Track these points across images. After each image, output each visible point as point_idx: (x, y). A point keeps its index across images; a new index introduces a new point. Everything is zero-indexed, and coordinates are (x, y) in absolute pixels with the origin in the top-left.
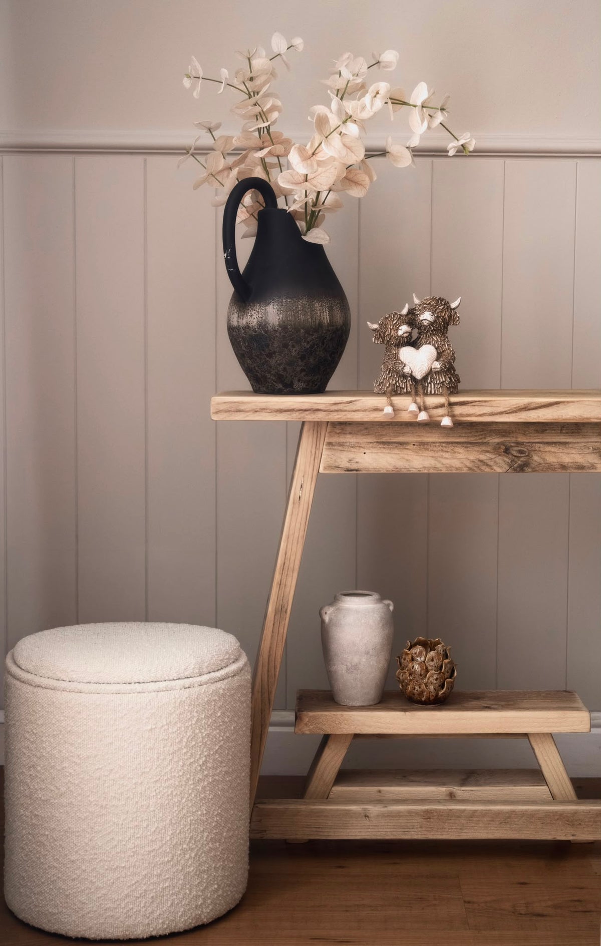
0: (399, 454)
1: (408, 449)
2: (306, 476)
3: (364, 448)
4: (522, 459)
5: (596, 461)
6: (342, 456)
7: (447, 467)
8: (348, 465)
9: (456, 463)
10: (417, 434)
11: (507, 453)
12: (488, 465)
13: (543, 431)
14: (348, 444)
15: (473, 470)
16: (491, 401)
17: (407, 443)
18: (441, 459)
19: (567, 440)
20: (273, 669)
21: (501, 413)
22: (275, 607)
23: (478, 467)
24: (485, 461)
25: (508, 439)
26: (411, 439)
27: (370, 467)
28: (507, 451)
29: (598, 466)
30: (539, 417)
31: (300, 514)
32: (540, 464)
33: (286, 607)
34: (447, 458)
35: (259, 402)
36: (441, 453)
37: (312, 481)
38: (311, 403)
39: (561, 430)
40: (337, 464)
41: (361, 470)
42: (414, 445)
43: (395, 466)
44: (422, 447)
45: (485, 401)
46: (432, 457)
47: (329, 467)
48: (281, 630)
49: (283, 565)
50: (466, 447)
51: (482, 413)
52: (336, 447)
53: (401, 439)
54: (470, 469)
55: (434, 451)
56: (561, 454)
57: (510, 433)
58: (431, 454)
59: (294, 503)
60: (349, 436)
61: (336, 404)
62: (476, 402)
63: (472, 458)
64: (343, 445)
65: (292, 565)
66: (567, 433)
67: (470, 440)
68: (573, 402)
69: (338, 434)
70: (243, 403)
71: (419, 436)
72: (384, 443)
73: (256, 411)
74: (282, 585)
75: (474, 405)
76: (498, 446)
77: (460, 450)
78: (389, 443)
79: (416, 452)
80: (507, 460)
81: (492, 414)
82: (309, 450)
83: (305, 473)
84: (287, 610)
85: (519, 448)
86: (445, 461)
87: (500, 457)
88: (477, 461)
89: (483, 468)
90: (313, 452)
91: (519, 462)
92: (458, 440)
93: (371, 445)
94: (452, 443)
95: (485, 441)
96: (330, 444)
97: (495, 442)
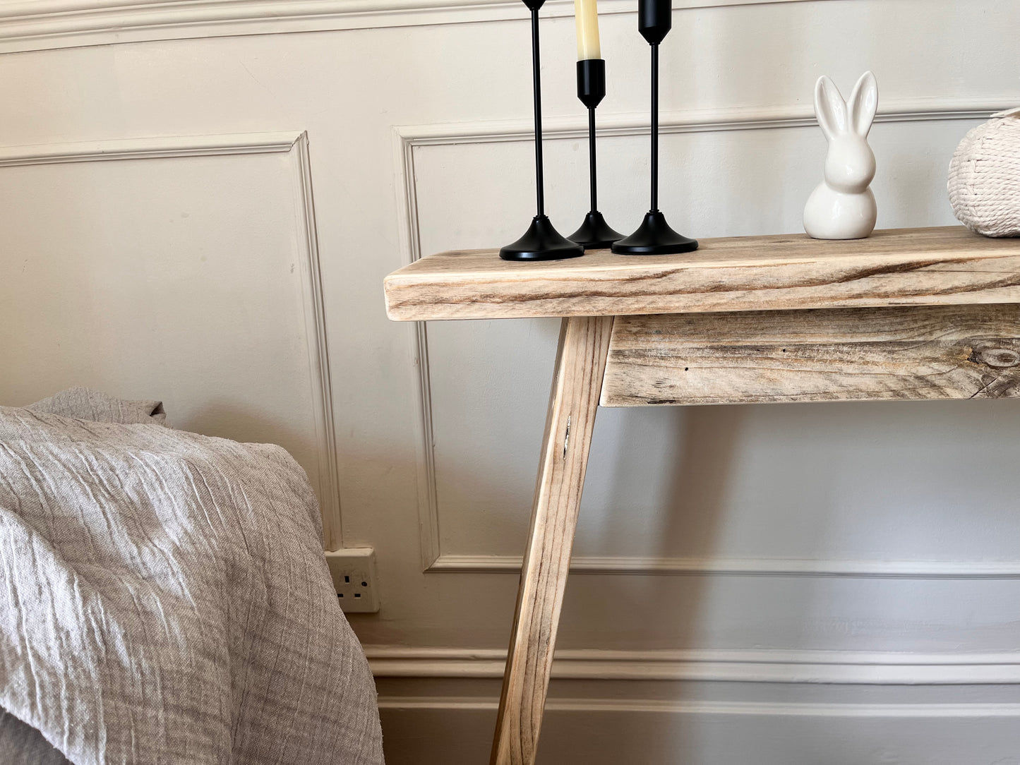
0: (754, 369)
1: (772, 359)
2: (576, 414)
3: (685, 359)
4: (1005, 372)
6: (643, 376)
7: (848, 392)
8: (655, 393)
9: (868, 383)
10: (791, 330)
11: (975, 361)
12: (933, 386)
14: (654, 353)
15: (903, 396)
17: (771, 348)
18: (838, 377)
20: (529, 730)
22: (527, 635)
23: (914, 390)
24: (929, 378)
25: (979, 334)
26: (778, 340)
27: (698, 395)
28: (976, 357)
31: (567, 480)
33: (547, 633)
35: (479, 283)
36: (838, 365)
37: (587, 422)
38: (581, 280)
40: (633, 391)
41: (679, 402)
42: (784, 351)
43: (745, 392)
44: (800, 353)
45: (959, 261)
47: (619, 396)
48: (541, 670)
49: (539, 566)
50: (890, 352)
51: (949, 286)
52: (631, 360)
53: (758, 340)
54: (896, 393)
55: (825, 361)
58: (818, 366)
60: (655, 338)
62: (936, 263)
63: (902, 372)
64: (644, 356)
65: (555, 567)
67: (898, 337)
69: (635, 334)
70: (445, 285)
71: (794, 333)
73: (474, 302)
74: (538, 599)
75: (933, 271)
76: (958, 348)
77: (876, 356)
78: (734, 349)
80: (975, 375)
81: (973, 289)
82: (579, 367)
83: (573, 407)
84: (549, 639)
85: (1002, 351)
86: (846, 381)
87: (960, 370)
88: (912, 379)
89: (923, 391)
91: (1000, 379)
93: (699, 354)
94: (862, 344)
95: (933, 338)
97: (952, 341)
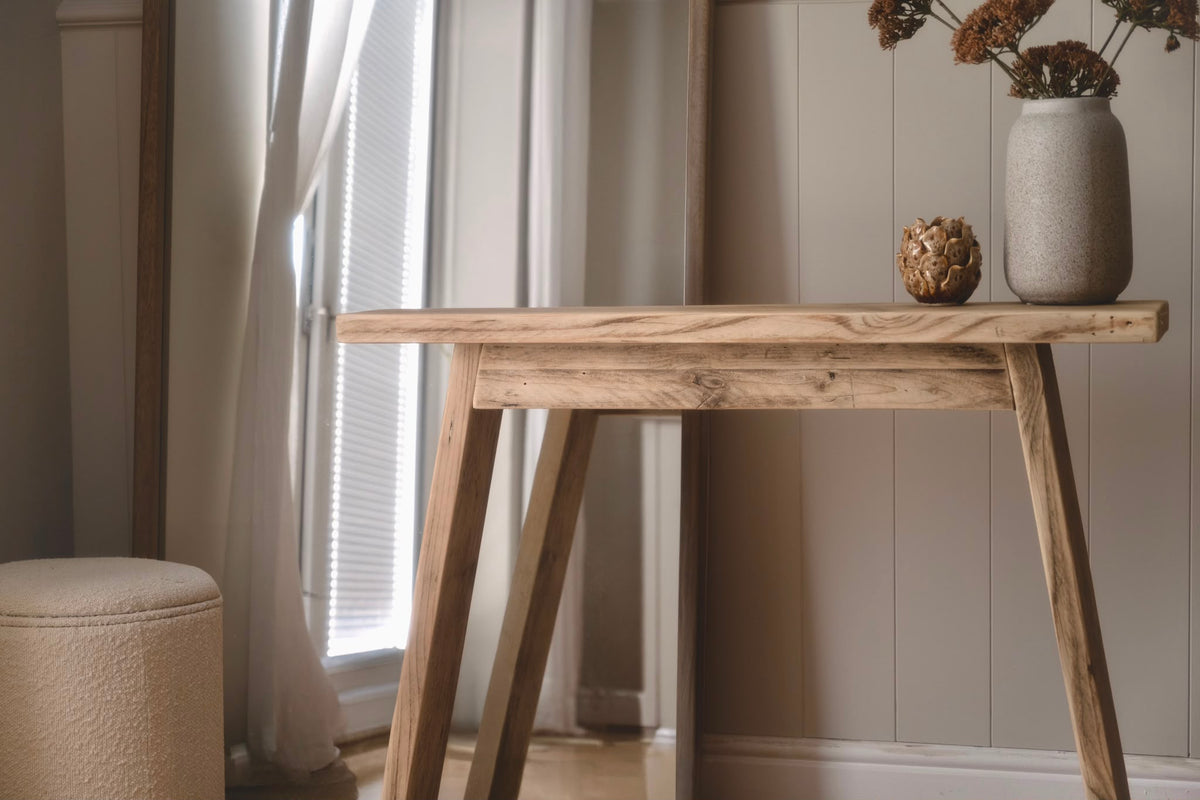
5: (809, 394)
13: (743, 356)
16: (663, 316)
19: (775, 367)
21: (676, 332)
29: (813, 401)
30: (723, 337)
32: (739, 398)
34: (624, 390)
39: (766, 354)
46: (606, 388)
56: (765, 385)
57: (701, 358)
59: (443, 445)
61: (478, 322)
66: (773, 358)
68: (764, 317)
72: (547, 371)
79: (587, 383)
90: (465, 383)
92: (636, 368)
96: (484, 372)
